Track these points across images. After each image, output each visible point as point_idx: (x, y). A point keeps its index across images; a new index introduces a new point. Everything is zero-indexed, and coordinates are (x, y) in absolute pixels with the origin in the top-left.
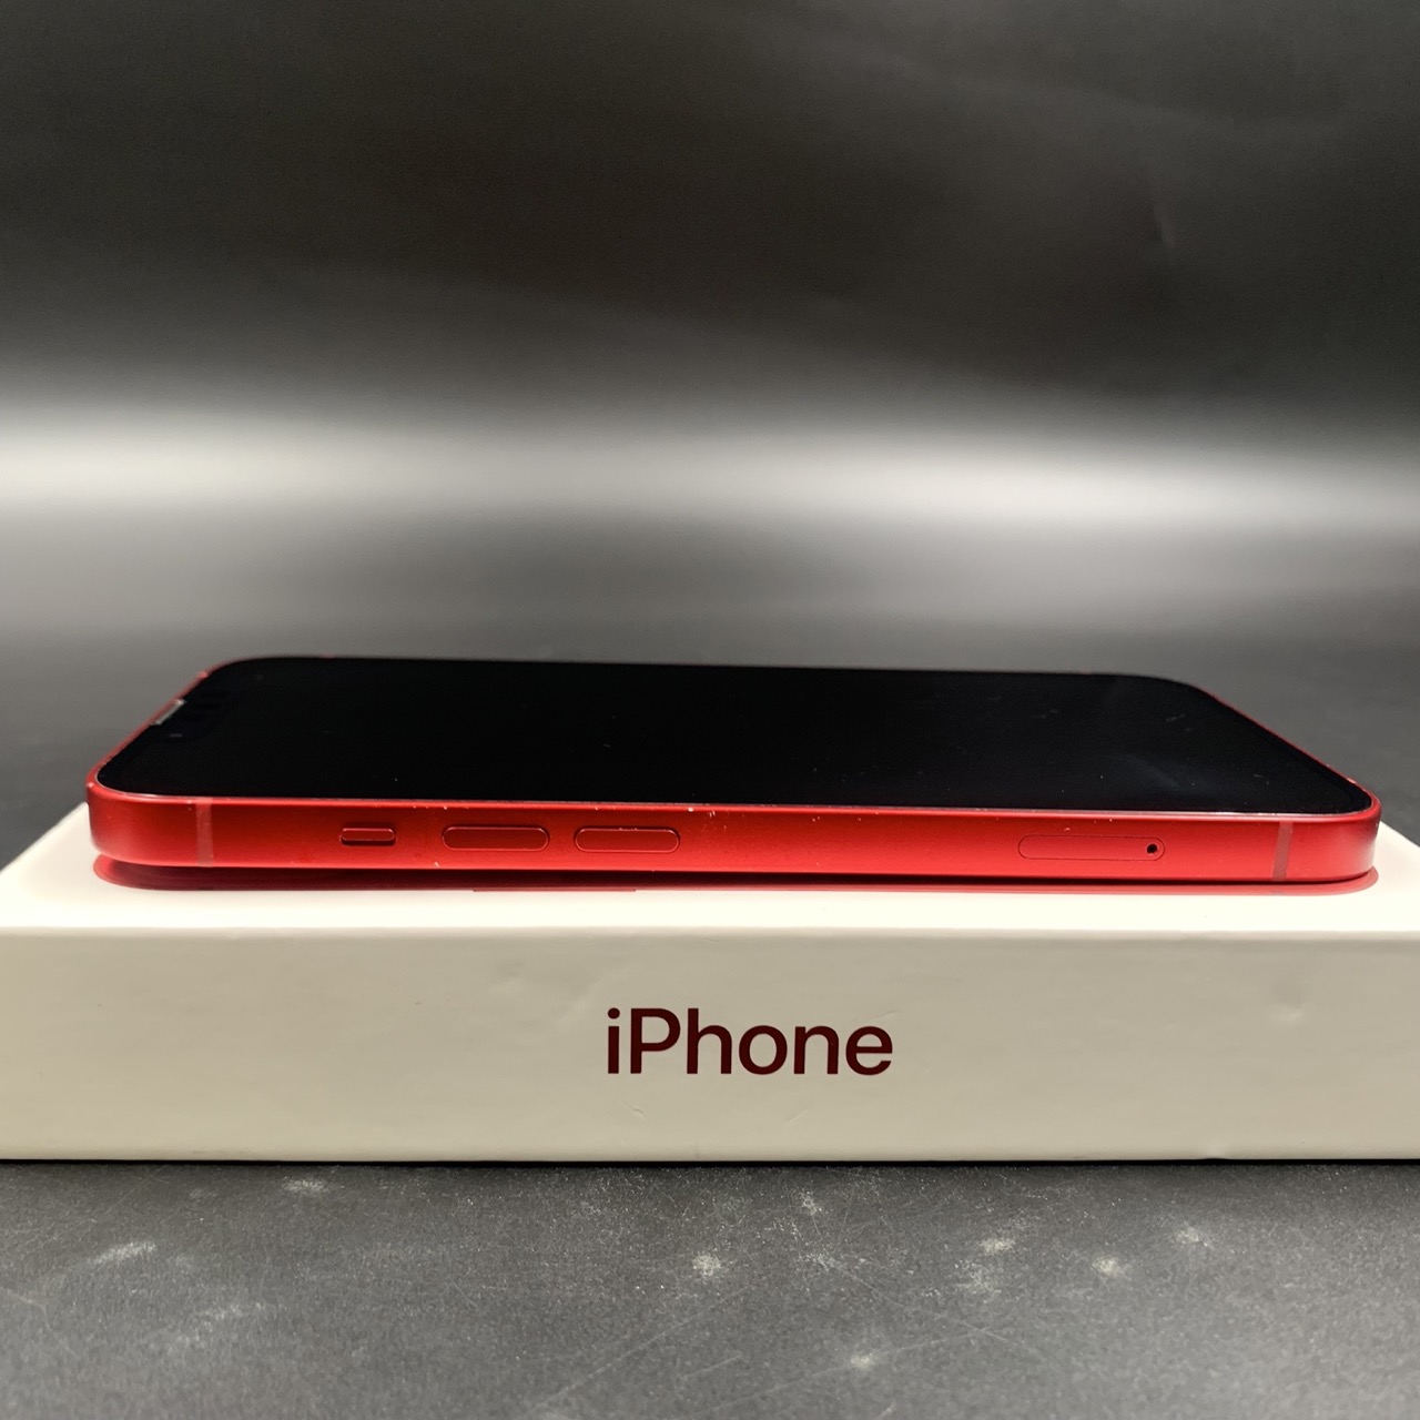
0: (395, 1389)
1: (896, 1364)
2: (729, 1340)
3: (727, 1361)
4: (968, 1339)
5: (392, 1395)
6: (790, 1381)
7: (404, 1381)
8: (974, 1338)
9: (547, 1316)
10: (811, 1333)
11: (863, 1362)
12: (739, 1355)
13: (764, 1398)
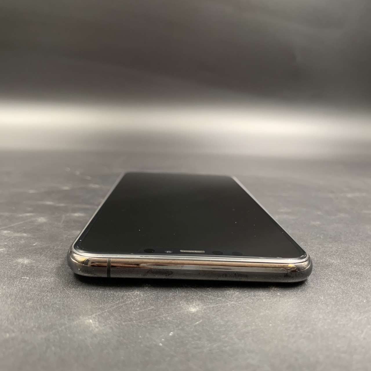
0: (38, 313)
1: (204, 310)
2: (150, 303)
3: (149, 309)
4: (228, 304)
5: (37, 314)
6: (168, 314)
7: (42, 311)
8: (229, 304)
9: (92, 297)
10: (177, 302)
11: (193, 310)
12: (153, 307)
13: (159, 318)
